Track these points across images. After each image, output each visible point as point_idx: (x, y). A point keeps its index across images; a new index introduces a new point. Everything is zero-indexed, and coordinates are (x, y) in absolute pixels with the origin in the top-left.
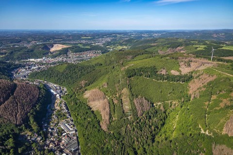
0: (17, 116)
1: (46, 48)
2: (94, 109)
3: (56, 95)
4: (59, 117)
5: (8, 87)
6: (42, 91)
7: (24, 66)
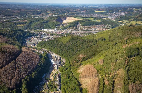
0: (13, 80)
1: (60, 20)
2: (83, 86)
3: (54, 65)
4: (50, 87)
5: (13, 53)
6: (43, 60)
7: (37, 35)
